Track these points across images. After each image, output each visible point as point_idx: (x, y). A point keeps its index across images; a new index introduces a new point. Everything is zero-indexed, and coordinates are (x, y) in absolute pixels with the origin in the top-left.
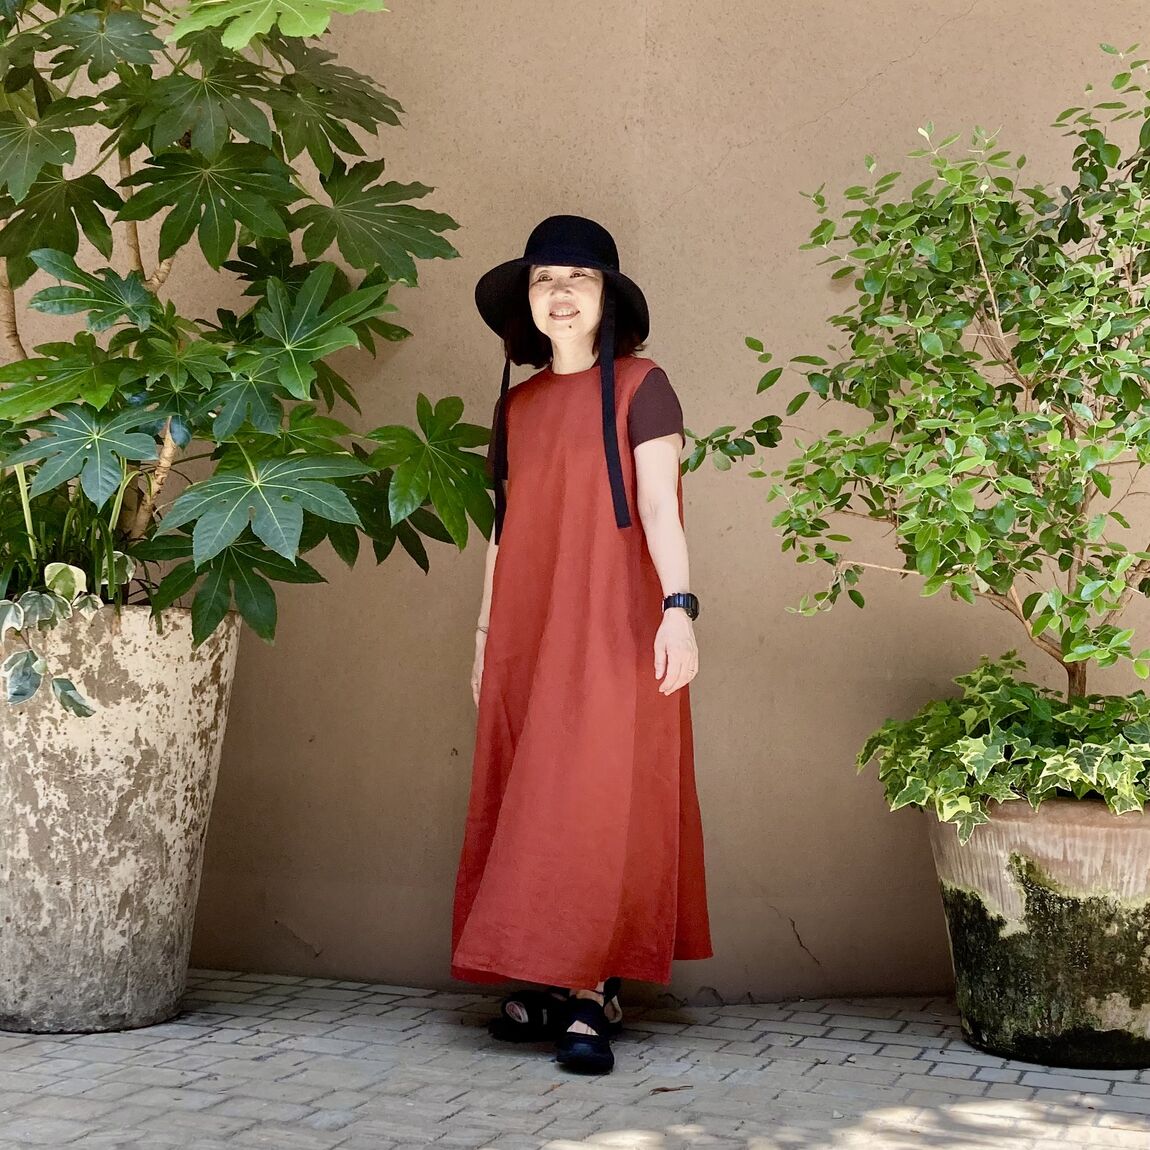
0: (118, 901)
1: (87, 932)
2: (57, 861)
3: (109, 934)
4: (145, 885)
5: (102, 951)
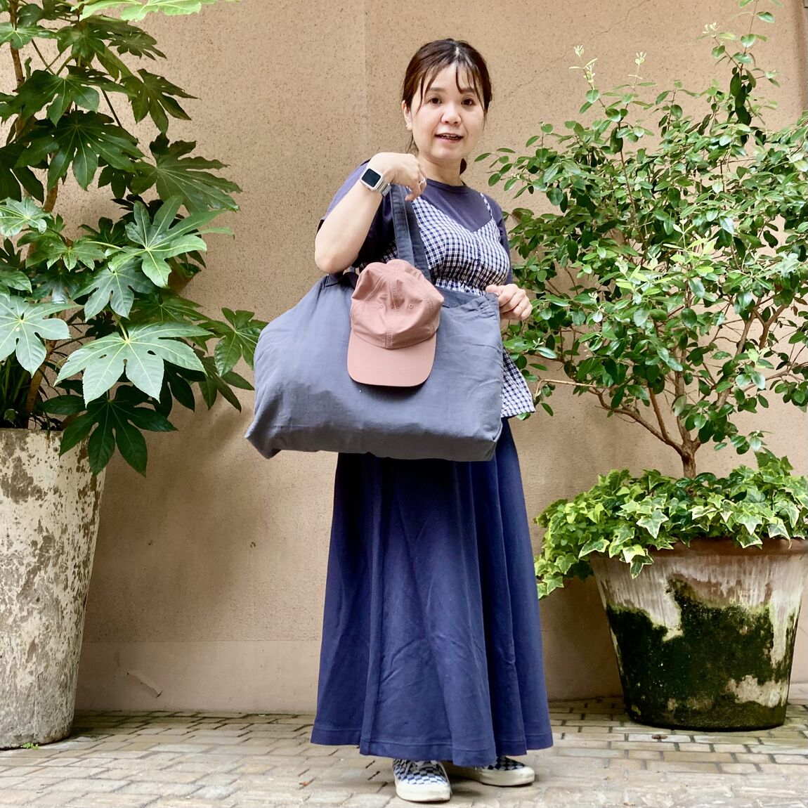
0: (27, 649)
1: (5, 673)
3: (21, 674)
4: (47, 637)
5: (16, 687)
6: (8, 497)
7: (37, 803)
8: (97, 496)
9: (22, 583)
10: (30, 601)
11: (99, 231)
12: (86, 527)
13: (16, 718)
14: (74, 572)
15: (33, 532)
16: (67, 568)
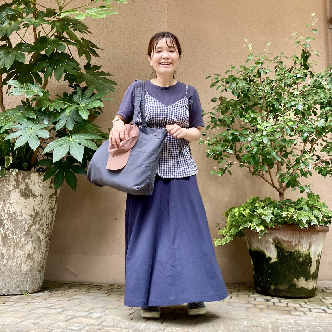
0: (27, 256)
1: (17, 265)
2: (9, 244)
3: (23, 266)
4: (34, 252)
5: (21, 271)
6: (22, 197)
7: (27, 317)
8: (56, 198)
9: (26, 230)
10: (29, 238)
11: (63, 97)
12: (52, 210)
13: (21, 283)
14: (46, 227)
15: (31, 211)
16: (43, 225)
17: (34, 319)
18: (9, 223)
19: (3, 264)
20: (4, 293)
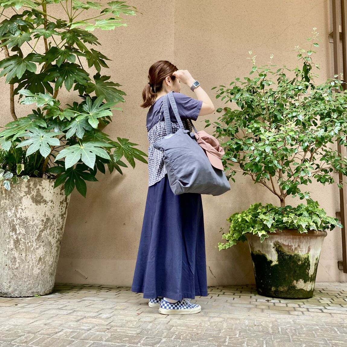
0: (38, 260)
1: (29, 268)
2: (21, 248)
3: (35, 269)
4: (46, 256)
5: (33, 274)
6: (34, 203)
7: (38, 318)
8: (67, 204)
9: (37, 235)
10: (40, 242)
11: (73, 107)
12: (62, 215)
13: (32, 285)
14: (57, 232)
15: (42, 217)
16: (54, 230)
17: (45, 320)
18: (21, 228)
19: (16, 267)
20: (16, 295)
